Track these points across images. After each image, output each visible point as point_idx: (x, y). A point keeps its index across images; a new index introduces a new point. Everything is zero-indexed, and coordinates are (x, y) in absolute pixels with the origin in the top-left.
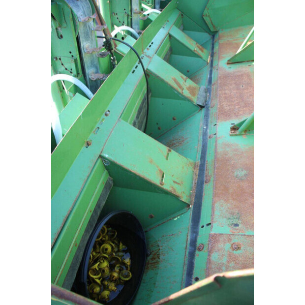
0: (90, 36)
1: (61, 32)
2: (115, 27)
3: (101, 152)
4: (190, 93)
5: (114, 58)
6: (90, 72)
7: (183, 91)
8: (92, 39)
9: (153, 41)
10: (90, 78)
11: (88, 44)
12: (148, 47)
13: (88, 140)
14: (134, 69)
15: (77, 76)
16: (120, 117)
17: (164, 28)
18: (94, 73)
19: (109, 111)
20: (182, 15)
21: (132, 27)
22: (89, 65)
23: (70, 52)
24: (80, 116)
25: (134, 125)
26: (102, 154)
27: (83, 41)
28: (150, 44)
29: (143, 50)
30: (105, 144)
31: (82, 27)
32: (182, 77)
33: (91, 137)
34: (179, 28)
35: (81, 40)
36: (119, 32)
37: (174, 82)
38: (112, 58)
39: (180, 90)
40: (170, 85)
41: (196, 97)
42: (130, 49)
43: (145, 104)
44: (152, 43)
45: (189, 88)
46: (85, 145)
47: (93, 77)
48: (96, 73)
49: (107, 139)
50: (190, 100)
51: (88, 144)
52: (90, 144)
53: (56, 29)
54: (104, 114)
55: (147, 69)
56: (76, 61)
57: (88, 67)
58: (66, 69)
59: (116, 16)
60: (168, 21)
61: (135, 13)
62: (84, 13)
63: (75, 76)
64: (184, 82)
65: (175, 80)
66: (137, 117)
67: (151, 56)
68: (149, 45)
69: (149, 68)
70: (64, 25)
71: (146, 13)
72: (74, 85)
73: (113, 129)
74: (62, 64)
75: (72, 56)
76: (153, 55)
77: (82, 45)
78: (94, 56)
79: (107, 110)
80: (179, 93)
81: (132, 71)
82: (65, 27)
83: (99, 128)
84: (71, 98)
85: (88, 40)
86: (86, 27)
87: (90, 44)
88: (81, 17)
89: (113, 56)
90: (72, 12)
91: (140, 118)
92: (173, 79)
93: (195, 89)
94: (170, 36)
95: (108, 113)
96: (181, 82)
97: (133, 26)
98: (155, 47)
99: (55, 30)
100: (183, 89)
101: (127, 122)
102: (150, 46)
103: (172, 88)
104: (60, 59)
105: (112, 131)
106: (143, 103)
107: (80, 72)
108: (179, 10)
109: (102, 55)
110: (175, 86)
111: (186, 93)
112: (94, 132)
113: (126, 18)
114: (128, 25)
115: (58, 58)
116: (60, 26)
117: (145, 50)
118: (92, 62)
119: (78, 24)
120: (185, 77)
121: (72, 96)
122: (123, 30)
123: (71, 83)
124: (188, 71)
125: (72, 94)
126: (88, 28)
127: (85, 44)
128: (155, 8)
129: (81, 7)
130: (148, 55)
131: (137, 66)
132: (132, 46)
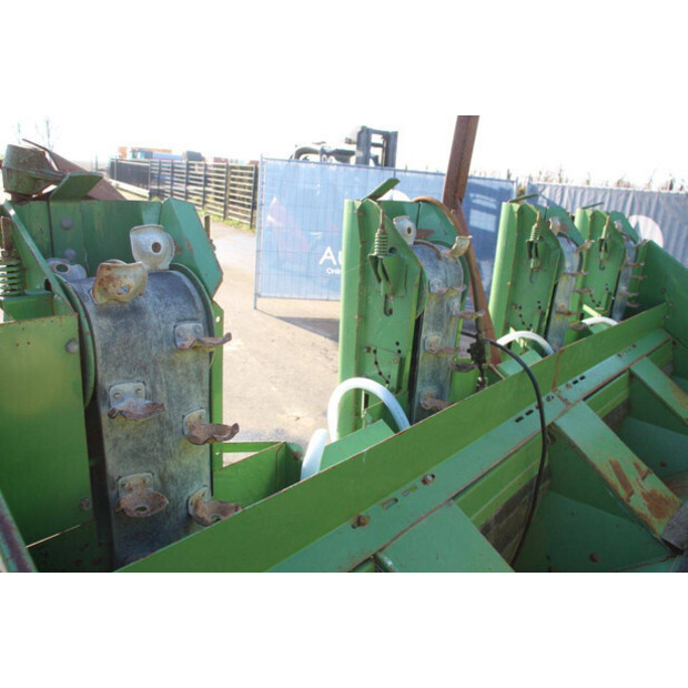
0: (445, 325)
1: (393, 303)
2: (512, 330)
3: (381, 550)
4: (650, 508)
5: (483, 380)
6: (425, 391)
7: (632, 497)
8: (447, 331)
9: (585, 374)
10: (419, 404)
11: (437, 337)
12: (570, 382)
13: (362, 514)
14: (522, 413)
15: (396, 391)
16: (454, 498)
17: (619, 356)
18: (432, 397)
19: (433, 476)
20: (674, 343)
21: (545, 338)
22: (427, 378)
23: (398, 344)
24: (362, 454)
25: (485, 530)
26: (381, 556)
27: (428, 328)
28: (578, 378)
29: (554, 385)
30: (397, 537)
31: (434, 303)
32: (635, 464)
33: (372, 511)
34: (661, 368)
35: (425, 325)
36: (515, 341)
37: (611, 468)
38: (480, 379)
39: (622, 492)
40: (599, 472)
41: (665, 521)
42: (522, 369)
43: (527, 497)
44: (582, 378)
45: (650, 497)
46: (353, 520)
47: (427, 403)
48: (437, 398)
49: (405, 531)
50: (643, 524)
51: (360, 522)
52: (364, 524)
53: (386, 297)
54: (420, 477)
55: (553, 423)
56: (402, 362)
57: (423, 380)
58: (380, 373)
59: (518, 312)
60: (634, 346)
61: (559, 313)
62: (445, 281)
63: (391, 390)
64: (639, 477)
65: (616, 467)
66: (498, 518)
67: (571, 401)
68: (574, 379)
69: (558, 423)
70: (401, 293)
71: (587, 321)
72: (383, 404)
73: (427, 515)
74: (376, 363)
75: (399, 351)
76: (577, 402)
77: (423, 336)
78: (443, 363)
79: (430, 472)
80: (621, 499)
81: (516, 417)
82: (402, 297)
83: (396, 500)
84: (367, 424)
85: (437, 330)
86: (442, 306)
87: (440, 338)
88: (437, 286)
89: (482, 376)
90: (422, 273)
91: (504, 522)
92: (611, 462)
93: (667, 503)
94: (632, 376)
95: (430, 478)
96: (632, 476)
97: (549, 337)
98: (586, 386)
99: (383, 298)
100: (632, 493)
101: (469, 516)
102: (575, 382)
103: (603, 481)
104: (375, 352)
105: (422, 518)
106: (522, 493)
107: (405, 385)
108: (669, 332)
109: (461, 367)
110: (613, 479)
111: (638, 504)
112: (383, 504)
113: (537, 318)
114: (538, 332)
115: (373, 348)
116: (393, 294)
117: (562, 387)
118: (435, 374)
119: (427, 295)
120: (644, 467)
121: (369, 421)
122: (524, 339)
123: (379, 399)
124: (663, 465)
125: (369, 419)
126: (445, 307)
127: (430, 336)
128: (610, 317)
129: (442, 271)
130: (564, 397)
131: (530, 412)
132: (529, 366)
